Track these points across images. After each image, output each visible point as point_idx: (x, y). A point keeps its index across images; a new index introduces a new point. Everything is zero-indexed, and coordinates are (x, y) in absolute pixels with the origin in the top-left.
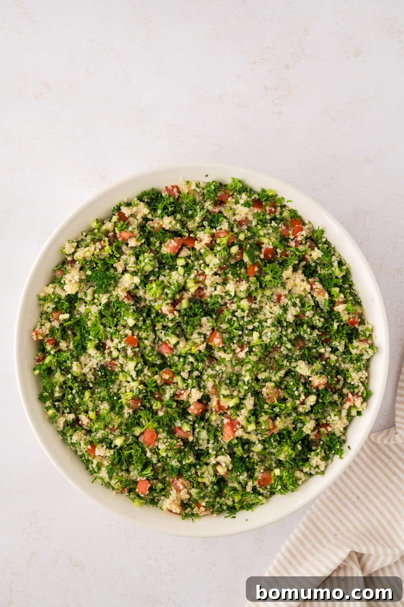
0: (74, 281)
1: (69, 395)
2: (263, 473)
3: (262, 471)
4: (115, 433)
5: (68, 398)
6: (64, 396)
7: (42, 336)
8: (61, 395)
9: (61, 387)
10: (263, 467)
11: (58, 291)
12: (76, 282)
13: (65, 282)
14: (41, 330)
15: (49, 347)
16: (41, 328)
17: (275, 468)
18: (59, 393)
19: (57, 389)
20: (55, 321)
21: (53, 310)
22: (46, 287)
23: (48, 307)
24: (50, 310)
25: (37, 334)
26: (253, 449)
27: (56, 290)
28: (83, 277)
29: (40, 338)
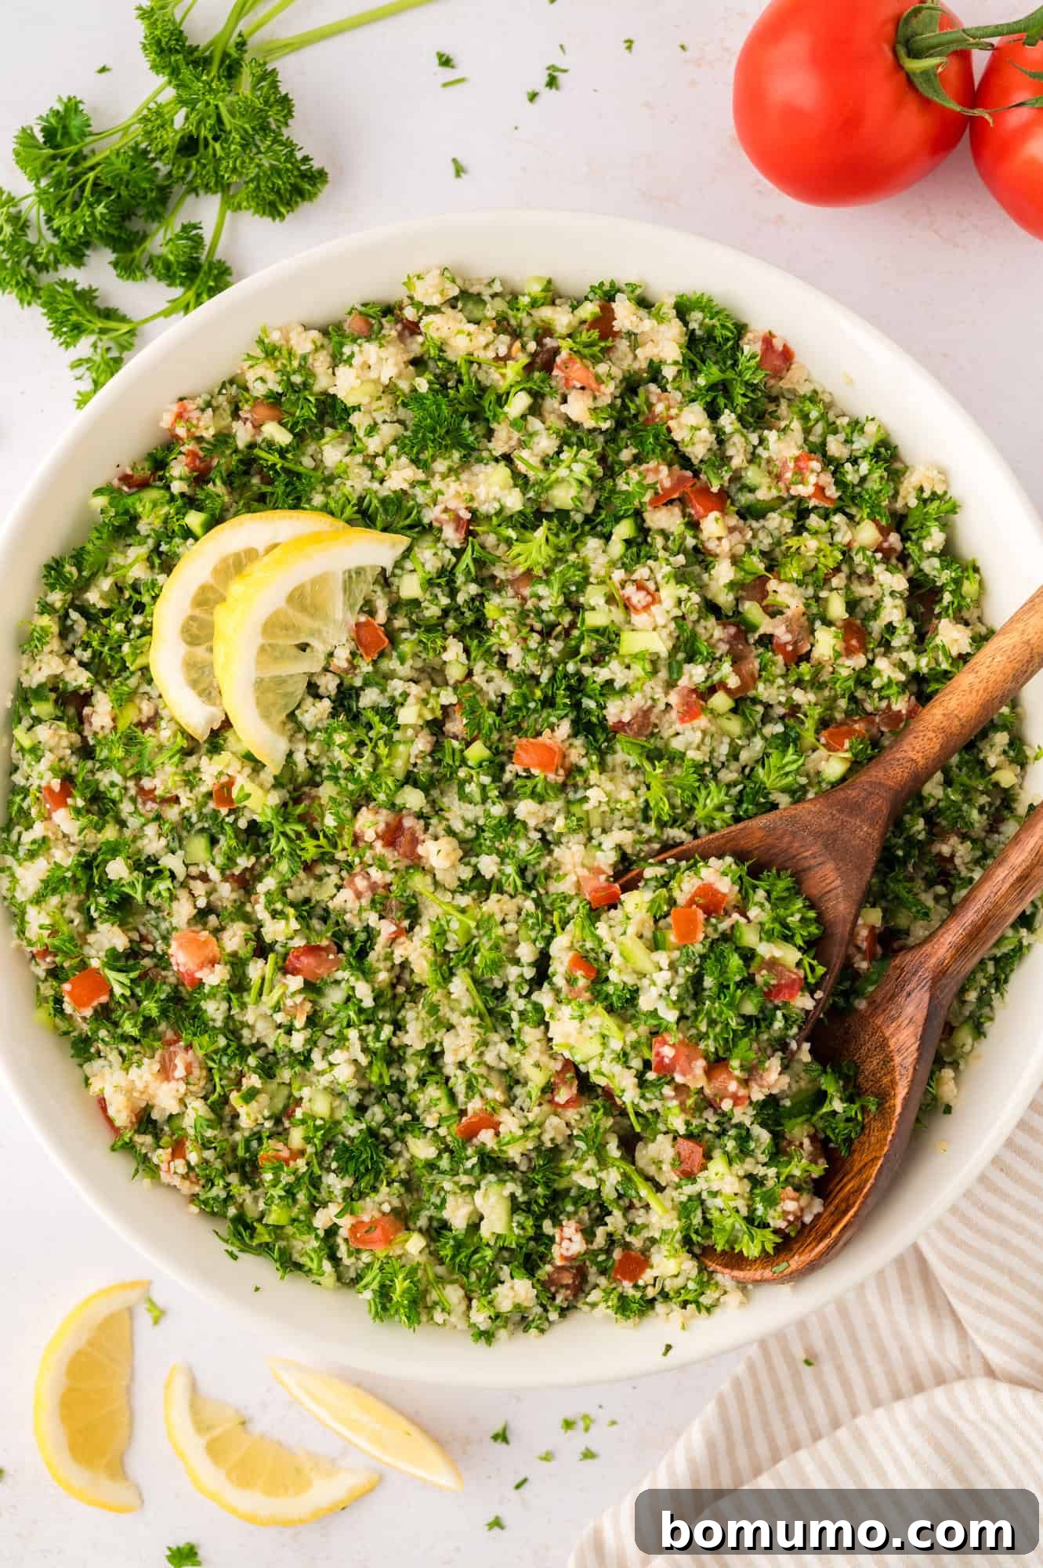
0: (373, 375)
1: (120, 621)
2: (384, 1214)
3: (386, 1208)
4: (140, 807)
5: (108, 627)
6: (107, 613)
7: (189, 430)
8: (102, 604)
9: (119, 589)
10: (396, 1203)
11: (320, 363)
12: (377, 381)
13: (352, 355)
14: (197, 414)
15: (178, 468)
16: (203, 410)
17: (420, 1230)
18: (101, 597)
19: (106, 584)
20: (249, 424)
21: (267, 397)
22: (301, 329)
23: (263, 380)
24: (259, 390)
25: (180, 416)
26: (409, 1138)
27: (317, 355)
28: (404, 386)
29: (181, 431)
